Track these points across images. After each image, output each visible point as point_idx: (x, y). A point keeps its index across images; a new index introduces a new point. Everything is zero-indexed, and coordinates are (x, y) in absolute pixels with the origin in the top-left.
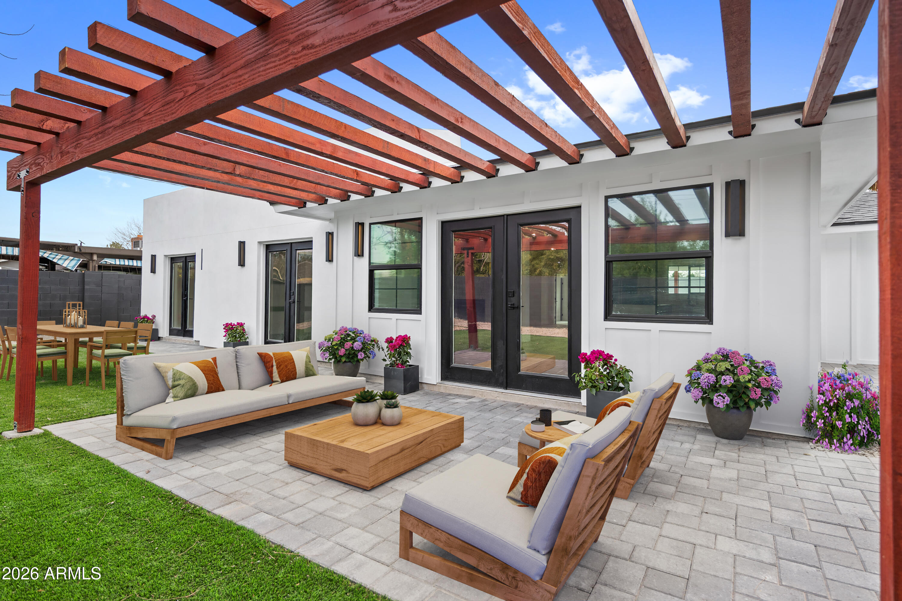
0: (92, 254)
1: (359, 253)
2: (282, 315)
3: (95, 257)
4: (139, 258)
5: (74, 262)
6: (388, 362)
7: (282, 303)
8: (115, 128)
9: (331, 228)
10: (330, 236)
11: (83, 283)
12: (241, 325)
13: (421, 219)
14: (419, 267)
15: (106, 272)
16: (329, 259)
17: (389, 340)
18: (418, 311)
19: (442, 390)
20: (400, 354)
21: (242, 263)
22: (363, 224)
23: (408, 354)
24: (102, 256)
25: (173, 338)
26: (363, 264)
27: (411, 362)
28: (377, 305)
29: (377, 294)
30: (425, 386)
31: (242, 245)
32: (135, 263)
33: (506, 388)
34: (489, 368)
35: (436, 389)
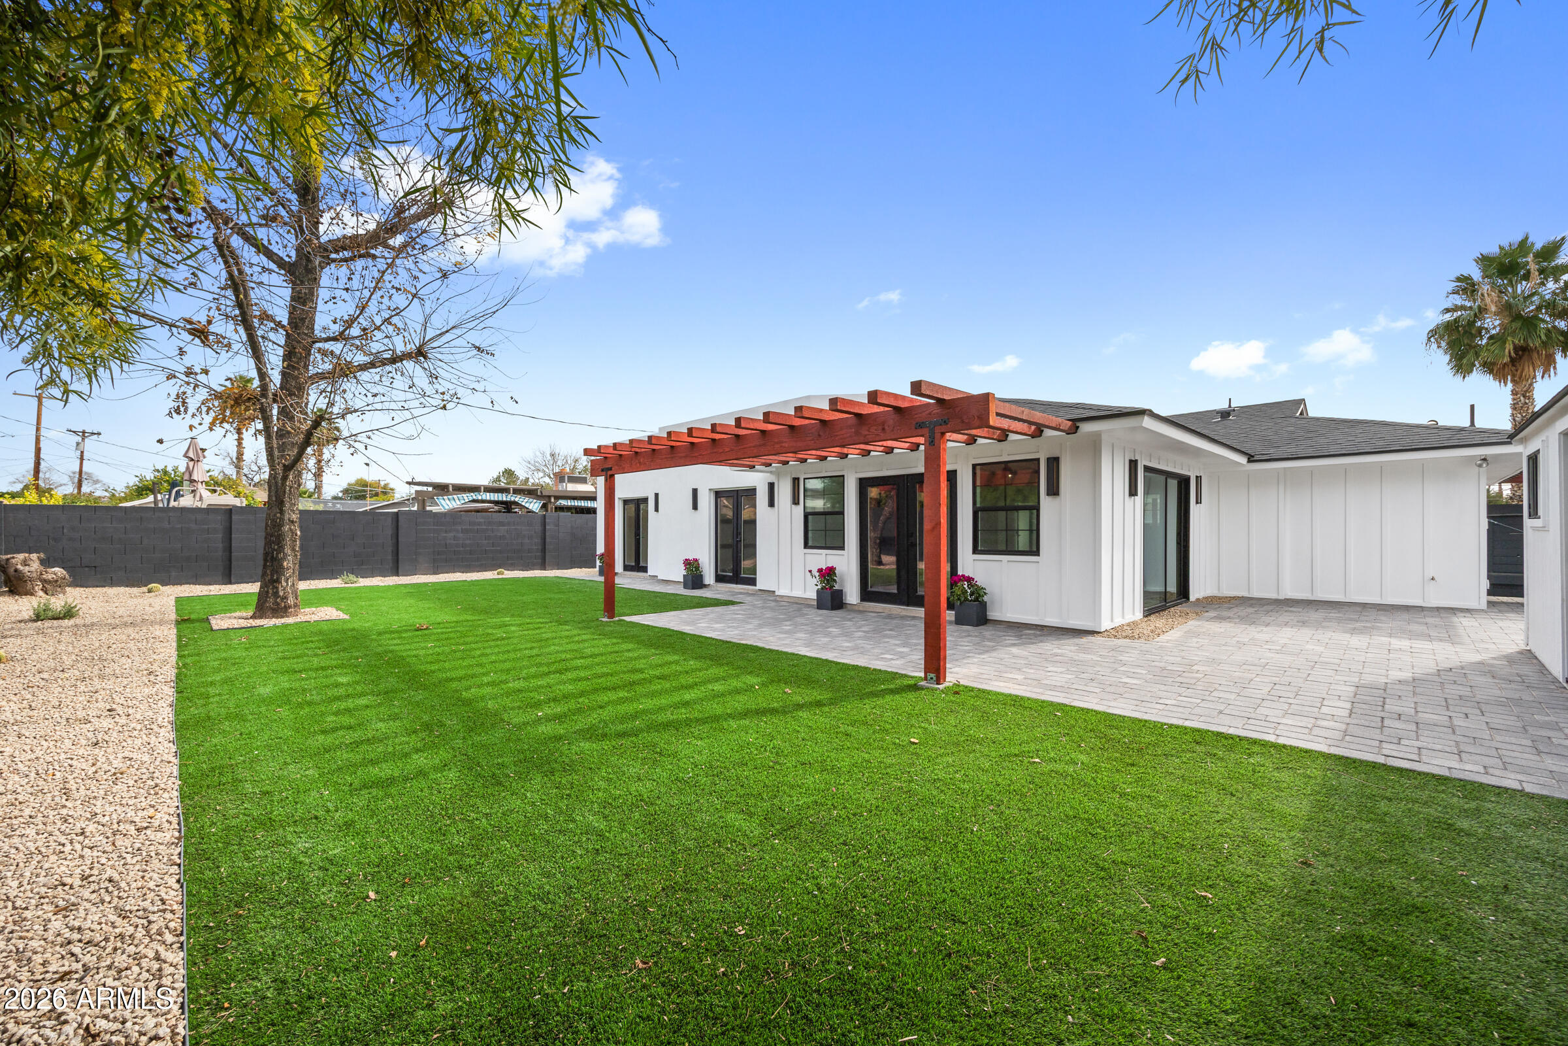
0: (549, 497)
1: (796, 502)
2: (729, 552)
3: (553, 500)
4: (594, 499)
5: (537, 505)
6: (819, 587)
7: (730, 541)
8: (681, 457)
9: (772, 479)
10: (771, 486)
11: (544, 524)
12: (696, 560)
13: (843, 476)
14: (842, 513)
15: (562, 514)
16: (771, 504)
17: (820, 570)
18: (842, 548)
19: (861, 609)
20: (828, 580)
21: (695, 507)
22: (798, 479)
23: (835, 581)
24: (557, 498)
25: (626, 573)
26: (799, 511)
27: (837, 587)
28: (810, 543)
29: (810, 534)
30: (848, 606)
31: (695, 491)
32: (589, 504)
33: (908, 605)
34: (896, 591)
35: (856, 608)
